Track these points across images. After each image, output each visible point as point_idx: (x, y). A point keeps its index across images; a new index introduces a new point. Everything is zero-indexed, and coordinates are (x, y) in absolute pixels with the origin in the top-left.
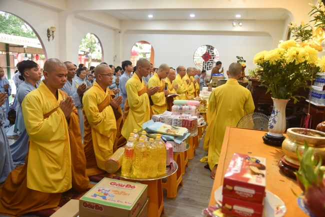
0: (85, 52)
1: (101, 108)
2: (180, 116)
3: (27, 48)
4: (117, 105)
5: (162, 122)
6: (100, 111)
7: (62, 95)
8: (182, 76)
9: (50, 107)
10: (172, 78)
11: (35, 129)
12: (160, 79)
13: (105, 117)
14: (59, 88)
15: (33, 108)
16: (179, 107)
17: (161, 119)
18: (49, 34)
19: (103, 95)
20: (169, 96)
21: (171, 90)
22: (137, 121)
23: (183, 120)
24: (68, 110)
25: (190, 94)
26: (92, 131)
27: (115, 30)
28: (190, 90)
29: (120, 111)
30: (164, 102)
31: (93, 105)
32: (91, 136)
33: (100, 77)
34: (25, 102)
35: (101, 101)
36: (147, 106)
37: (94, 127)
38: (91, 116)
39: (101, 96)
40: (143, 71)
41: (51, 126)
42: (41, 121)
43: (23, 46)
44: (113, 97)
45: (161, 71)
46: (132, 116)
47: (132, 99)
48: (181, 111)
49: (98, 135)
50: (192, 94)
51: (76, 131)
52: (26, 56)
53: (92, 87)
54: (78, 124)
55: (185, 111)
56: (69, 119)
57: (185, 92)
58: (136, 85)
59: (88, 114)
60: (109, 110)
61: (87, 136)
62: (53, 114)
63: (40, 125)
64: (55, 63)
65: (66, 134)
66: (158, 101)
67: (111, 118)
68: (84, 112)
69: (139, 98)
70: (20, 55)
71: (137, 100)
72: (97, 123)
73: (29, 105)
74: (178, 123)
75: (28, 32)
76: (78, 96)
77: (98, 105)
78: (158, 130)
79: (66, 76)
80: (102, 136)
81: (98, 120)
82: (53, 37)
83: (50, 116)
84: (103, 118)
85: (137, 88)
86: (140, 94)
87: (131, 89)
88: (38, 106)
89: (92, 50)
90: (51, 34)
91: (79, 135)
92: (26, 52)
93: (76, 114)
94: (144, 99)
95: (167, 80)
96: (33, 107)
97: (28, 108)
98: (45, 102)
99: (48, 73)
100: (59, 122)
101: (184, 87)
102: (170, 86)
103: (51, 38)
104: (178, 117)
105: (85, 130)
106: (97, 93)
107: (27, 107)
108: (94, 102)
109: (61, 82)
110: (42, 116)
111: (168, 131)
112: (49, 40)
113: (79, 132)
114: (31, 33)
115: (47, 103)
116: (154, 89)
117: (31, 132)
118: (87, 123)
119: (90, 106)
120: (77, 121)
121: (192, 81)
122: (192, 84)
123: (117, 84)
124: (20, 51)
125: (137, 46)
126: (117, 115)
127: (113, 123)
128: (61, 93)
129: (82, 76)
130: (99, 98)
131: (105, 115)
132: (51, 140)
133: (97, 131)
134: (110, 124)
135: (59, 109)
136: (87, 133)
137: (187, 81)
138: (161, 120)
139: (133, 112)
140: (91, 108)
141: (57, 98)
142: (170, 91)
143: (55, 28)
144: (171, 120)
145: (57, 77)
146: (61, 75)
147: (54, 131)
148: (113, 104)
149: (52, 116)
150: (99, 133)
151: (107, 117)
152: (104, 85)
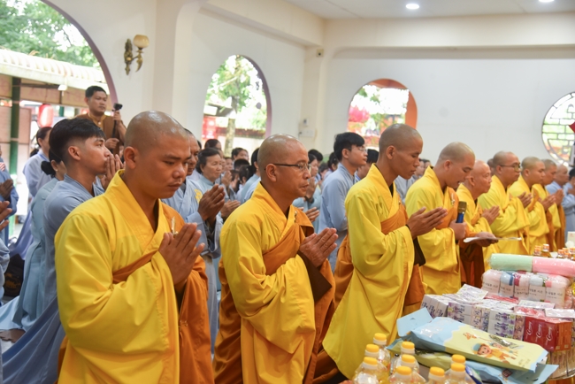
0: (219, 108)
1: (272, 262)
2: (513, 305)
3: (67, 92)
4: (320, 255)
5: (455, 318)
6: (271, 271)
7: (169, 218)
8: (507, 183)
9: (133, 249)
10: (478, 189)
11: (87, 311)
12: (444, 190)
13: (284, 289)
14: (162, 198)
15: (88, 250)
16: (507, 277)
17: (450, 310)
18: (130, 56)
19: (281, 225)
20: (467, 240)
21: (475, 223)
22: (376, 311)
23: (527, 319)
24: (183, 262)
25: (532, 240)
26: (244, 330)
27: (306, 47)
28: (533, 228)
29: (328, 275)
30: (451, 258)
31: (250, 251)
32: (238, 345)
33: (273, 171)
34: (65, 232)
35: (273, 243)
36: (407, 268)
37: (251, 317)
38: (243, 285)
39: (273, 225)
40: (401, 159)
41: (130, 308)
42: (104, 290)
43: (56, 86)
44: (308, 231)
45: (448, 164)
46: (361, 294)
47: (363, 240)
48: (513, 289)
49: (260, 345)
50: (539, 238)
51: (197, 328)
52: (62, 113)
53: (249, 201)
54: (204, 306)
55: (529, 291)
56: (181, 291)
57: (517, 232)
58: (376, 201)
59: (234, 280)
60: (295, 270)
61: (225, 343)
62: (139, 271)
63: (102, 303)
64: (157, 125)
65: (170, 335)
66: (434, 255)
67: (299, 296)
68: (222, 273)
69: (386, 241)
70: (46, 109)
71: (380, 246)
72: (257, 308)
73: (78, 241)
74: (511, 327)
75: (71, 50)
76: (202, 222)
77: (265, 254)
78: (447, 343)
79: (184, 163)
80: (273, 347)
81: (263, 298)
82: (140, 63)
83: (130, 278)
84: (277, 291)
85: (381, 210)
86: (387, 227)
87: (362, 211)
88: (102, 245)
89: (238, 101)
90: (135, 53)
91: (205, 341)
92: (63, 101)
93: (203, 276)
94: (400, 244)
95: (462, 193)
96: (86, 248)
97: (72, 250)
98: (121, 236)
99: (136, 151)
100: (154, 295)
101: (512, 217)
102: (471, 212)
103: (134, 65)
104: (505, 307)
105: (223, 327)
106: (262, 219)
107: (69, 247)
108: (254, 243)
109: (171, 180)
110: (109, 276)
111: (480, 348)
112: (128, 70)
113: (207, 330)
114: (78, 53)
115: (126, 238)
116: (430, 214)
117: (72, 321)
118: (228, 306)
119: (243, 254)
120: (203, 298)
121: (539, 200)
122: (539, 208)
123: (307, 200)
124: (48, 100)
125: (365, 94)
126: (319, 286)
127: (304, 309)
128: (165, 212)
129: (211, 170)
130: (268, 232)
131: (282, 284)
132: (127, 349)
133: (256, 331)
134: (298, 313)
135: (159, 259)
136: (226, 335)
137: (522, 198)
138: (455, 313)
139: (364, 281)
140: (245, 260)
141: (155, 226)
142: (471, 228)
143: (146, 37)
144: (487, 316)
145: (162, 165)
146: (172, 161)
147: (138, 322)
148: (309, 251)
149: (135, 279)
150: (262, 337)
151: (289, 289)
152: (283, 193)
